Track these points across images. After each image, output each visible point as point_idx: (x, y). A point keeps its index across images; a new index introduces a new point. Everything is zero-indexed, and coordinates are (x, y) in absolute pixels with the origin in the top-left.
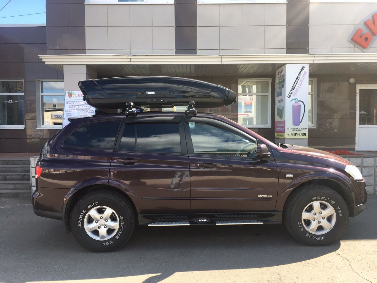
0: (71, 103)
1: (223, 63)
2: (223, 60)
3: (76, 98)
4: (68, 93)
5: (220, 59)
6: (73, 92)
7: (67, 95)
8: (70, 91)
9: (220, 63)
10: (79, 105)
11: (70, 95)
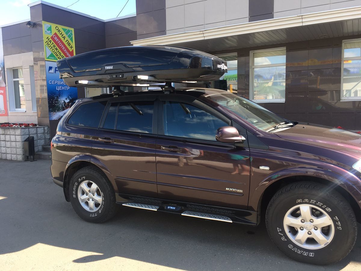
1: (304, 24)
2: (304, 20)
5: (300, 19)
9: (300, 25)
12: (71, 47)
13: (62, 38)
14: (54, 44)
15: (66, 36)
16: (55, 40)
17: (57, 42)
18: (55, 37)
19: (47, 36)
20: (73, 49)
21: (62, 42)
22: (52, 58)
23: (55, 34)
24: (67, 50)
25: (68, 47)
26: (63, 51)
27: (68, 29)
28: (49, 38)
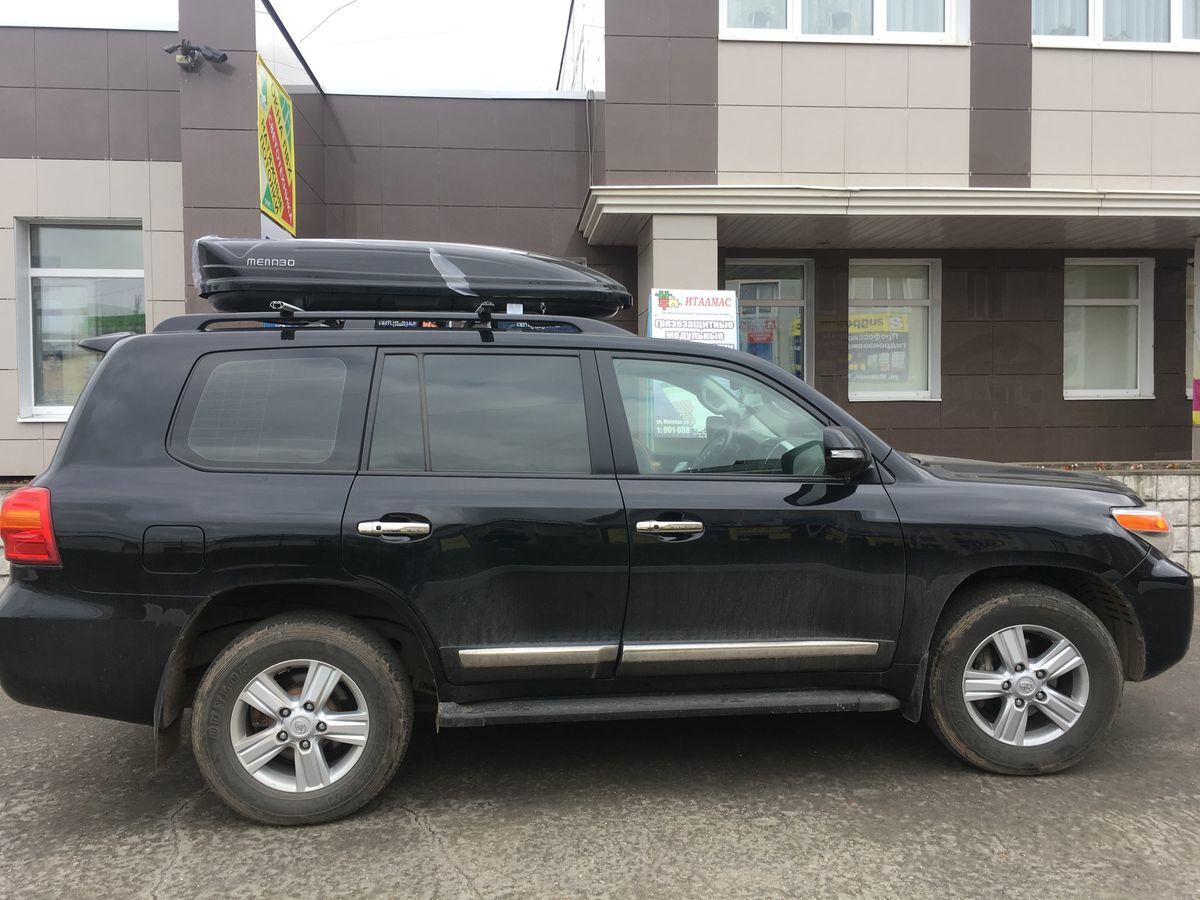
0: (668, 323)
1: (1102, 213)
2: (1105, 204)
3: (684, 308)
4: (656, 295)
5: (1096, 201)
6: (671, 291)
7: (654, 301)
8: (664, 290)
9: (1094, 213)
10: (692, 330)
11: (664, 301)
12: (290, 170)
13: (279, 131)
14: (270, 151)
15: (283, 124)
16: (271, 135)
17: (273, 145)
18: (271, 122)
19: (262, 114)
20: (292, 177)
21: (279, 147)
22: (268, 204)
23: (271, 112)
24: (286, 179)
25: (287, 167)
26: (280, 181)
27: (286, 99)
28: (265, 123)
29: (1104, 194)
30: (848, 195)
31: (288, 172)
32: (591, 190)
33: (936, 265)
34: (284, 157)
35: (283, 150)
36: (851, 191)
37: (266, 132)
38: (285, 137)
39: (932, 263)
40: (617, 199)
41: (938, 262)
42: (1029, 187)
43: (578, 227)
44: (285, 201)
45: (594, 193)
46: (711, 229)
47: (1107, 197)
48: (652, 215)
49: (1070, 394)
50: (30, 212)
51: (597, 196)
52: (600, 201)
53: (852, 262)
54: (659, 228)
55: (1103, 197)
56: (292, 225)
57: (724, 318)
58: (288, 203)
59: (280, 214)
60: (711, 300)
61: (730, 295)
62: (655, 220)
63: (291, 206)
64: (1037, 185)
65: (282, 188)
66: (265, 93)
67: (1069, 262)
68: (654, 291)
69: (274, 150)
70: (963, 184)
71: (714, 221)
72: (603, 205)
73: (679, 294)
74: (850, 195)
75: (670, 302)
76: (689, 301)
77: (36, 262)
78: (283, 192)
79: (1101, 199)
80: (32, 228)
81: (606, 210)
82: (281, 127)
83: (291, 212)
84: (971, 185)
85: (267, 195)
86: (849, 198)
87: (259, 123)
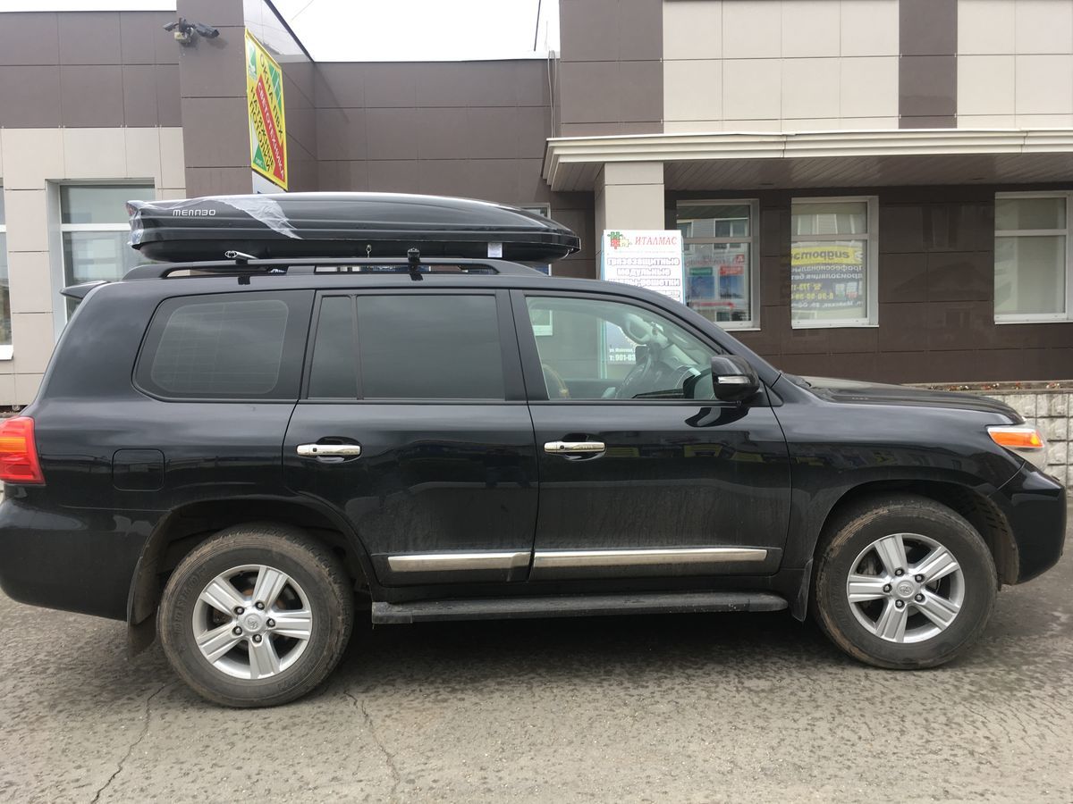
0: (619, 261)
1: (1025, 150)
2: (1027, 141)
3: (633, 247)
5: (1019, 139)
6: (621, 232)
7: (607, 241)
8: (615, 231)
9: (1018, 150)
10: (641, 267)
11: (616, 240)
12: (281, 132)
13: (269, 97)
14: (261, 115)
15: (273, 90)
16: (261, 101)
17: (263, 109)
18: (261, 88)
19: (252, 83)
20: (283, 138)
21: (269, 111)
22: (259, 162)
23: (261, 80)
24: (276, 138)
25: (278, 130)
26: (271, 142)
27: (275, 67)
28: (254, 90)
29: (1027, 132)
30: (785, 139)
31: (278, 134)
32: (548, 142)
33: (873, 201)
34: (275, 120)
35: (273, 114)
36: (787, 136)
37: (256, 98)
38: (275, 102)
39: (870, 200)
40: (571, 149)
41: (876, 198)
42: (956, 127)
43: (542, 175)
44: (276, 160)
45: (550, 145)
46: (658, 174)
47: (1030, 134)
48: (604, 163)
49: (1001, 318)
50: (58, 175)
51: (554, 147)
52: (557, 152)
53: (795, 201)
54: (610, 176)
55: (1025, 135)
56: (284, 181)
57: (670, 256)
58: (279, 161)
59: (272, 170)
60: (658, 239)
61: (676, 234)
62: (607, 168)
63: (282, 163)
64: (963, 125)
65: (273, 148)
66: (254, 63)
67: (999, 196)
68: (606, 232)
69: (264, 114)
70: (893, 125)
71: (661, 167)
72: (559, 155)
73: (629, 235)
74: (786, 139)
75: (621, 242)
76: (638, 240)
77: (66, 218)
78: (274, 151)
79: (1024, 137)
80: (62, 190)
81: (562, 160)
82: (271, 94)
83: (283, 168)
84: (900, 128)
85: (258, 155)
86: (785, 142)
87: (248, 91)
